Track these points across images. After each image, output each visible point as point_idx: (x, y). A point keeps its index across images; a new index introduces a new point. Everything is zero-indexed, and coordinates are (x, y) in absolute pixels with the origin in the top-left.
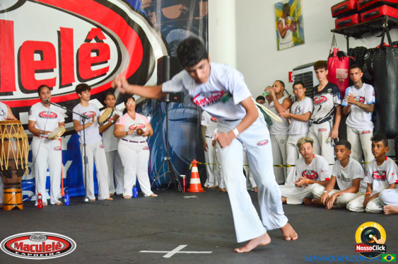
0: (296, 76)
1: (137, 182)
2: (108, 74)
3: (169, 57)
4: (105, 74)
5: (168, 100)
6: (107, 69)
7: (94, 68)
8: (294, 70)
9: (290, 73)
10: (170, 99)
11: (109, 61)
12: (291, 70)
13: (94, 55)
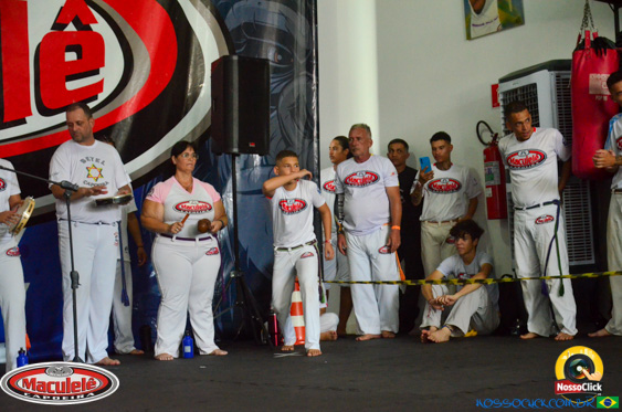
0: (505, 93)
1: (189, 326)
2: (102, 97)
3: (235, 58)
4: (96, 98)
5: (236, 150)
6: (99, 87)
7: (71, 86)
8: (502, 81)
9: (494, 88)
10: (239, 147)
11: (101, 69)
12: (497, 82)
13: (71, 56)
